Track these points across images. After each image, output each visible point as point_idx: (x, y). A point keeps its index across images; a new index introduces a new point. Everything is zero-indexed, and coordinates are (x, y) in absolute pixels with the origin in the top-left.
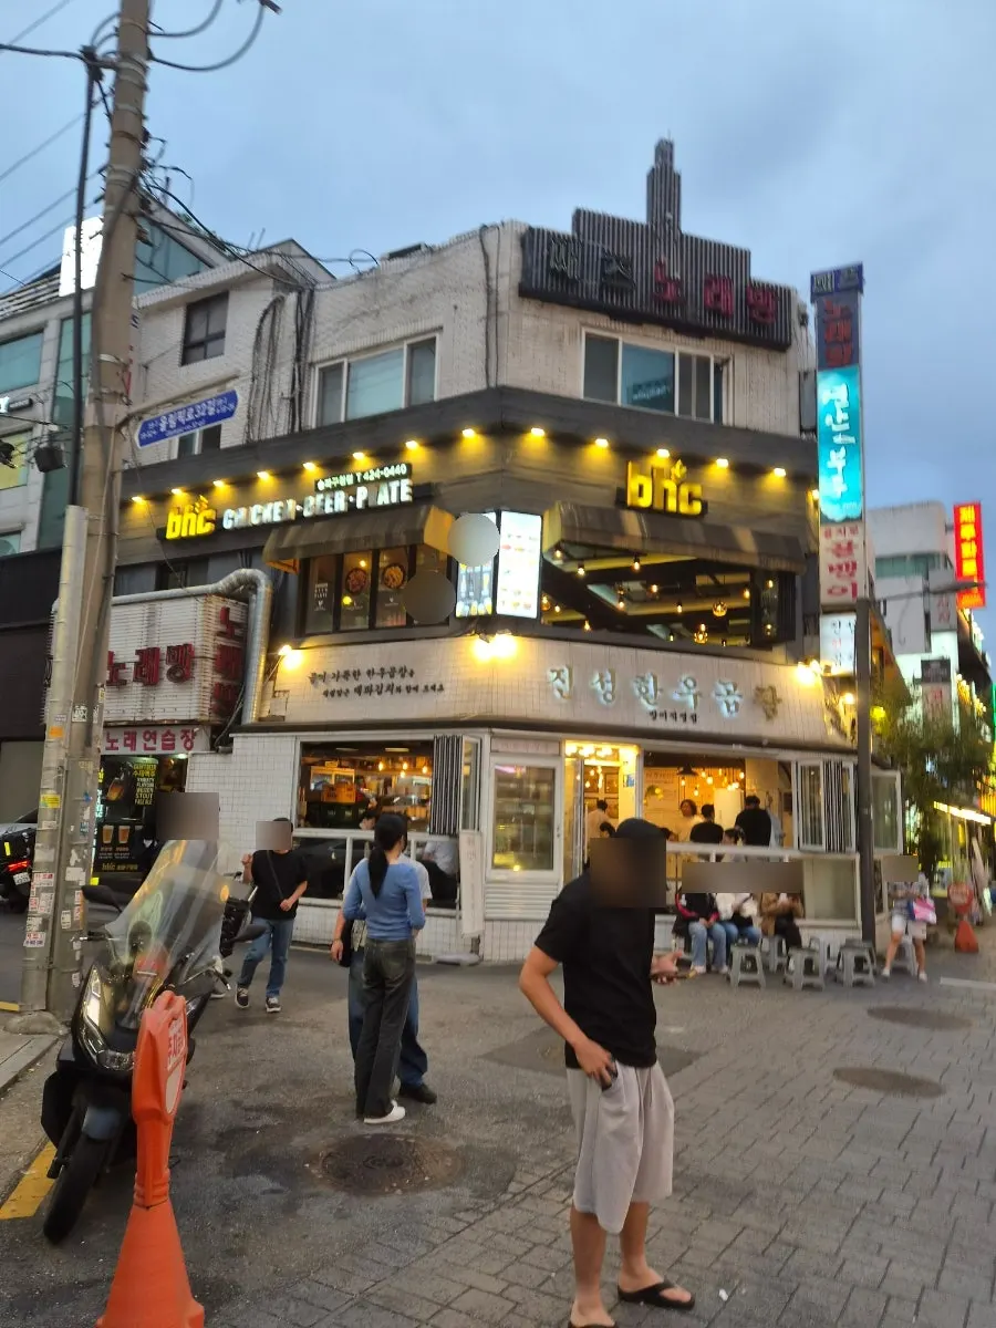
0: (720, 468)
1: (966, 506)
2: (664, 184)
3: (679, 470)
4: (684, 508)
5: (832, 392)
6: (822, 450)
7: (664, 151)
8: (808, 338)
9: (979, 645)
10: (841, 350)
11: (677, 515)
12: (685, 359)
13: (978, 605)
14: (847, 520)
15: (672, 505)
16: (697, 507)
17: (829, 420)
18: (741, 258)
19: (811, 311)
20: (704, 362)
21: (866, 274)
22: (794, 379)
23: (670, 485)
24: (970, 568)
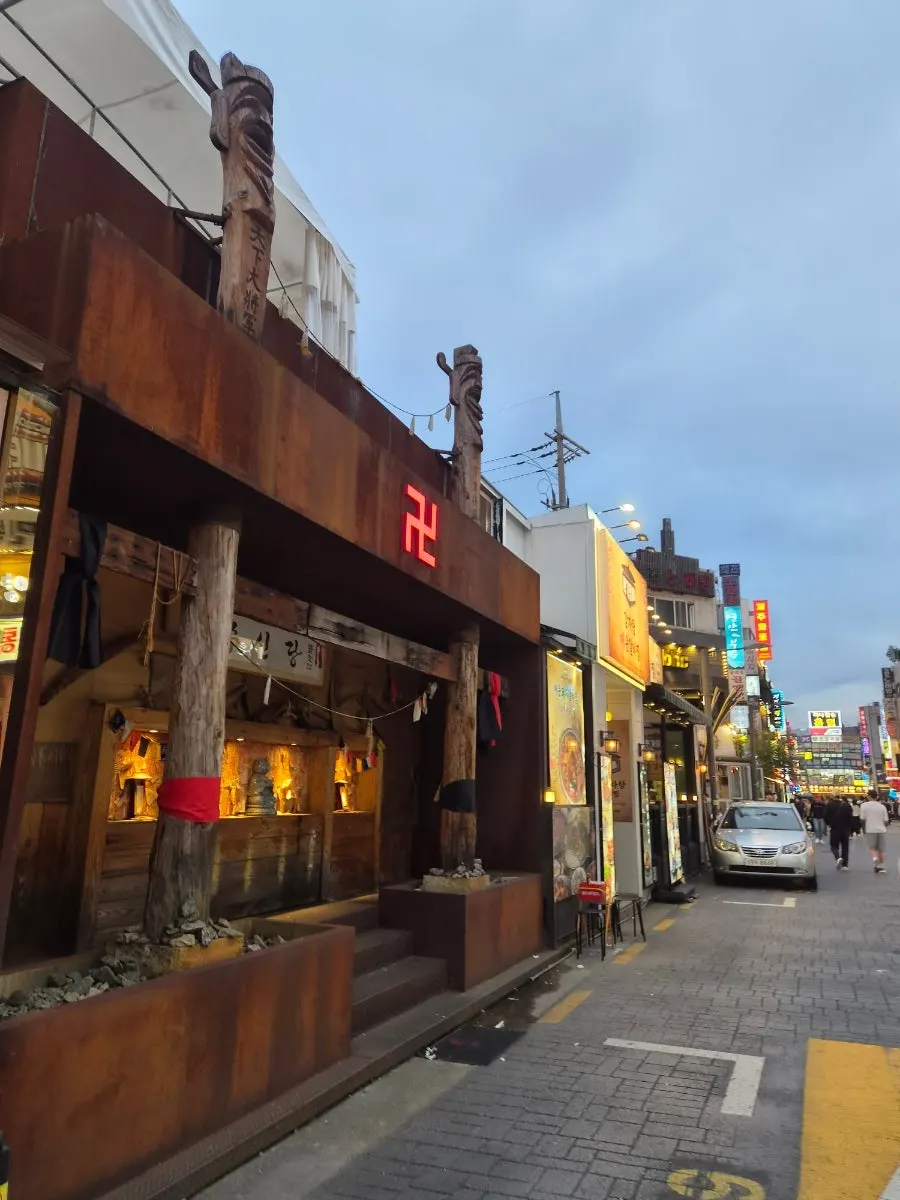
0: (692, 649)
1: (760, 602)
2: (667, 536)
3: (679, 650)
4: (682, 666)
5: (730, 615)
6: (728, 639)
7: (666, 523)
8: (719, 589)
9: (768, 680)
10: (732, 598)
11: (680, 668)
12: (677, 603)
13: (768, 659)
14: (738, 668)
15: (678, 665)
16: (687, 665)
17: (730, 627)
18: (695, 563)
19: (720, 580)
20: (683, 604)
21: (741, 568)
22: (715, 608)
23: (677, 657)
24: (763, 637)
